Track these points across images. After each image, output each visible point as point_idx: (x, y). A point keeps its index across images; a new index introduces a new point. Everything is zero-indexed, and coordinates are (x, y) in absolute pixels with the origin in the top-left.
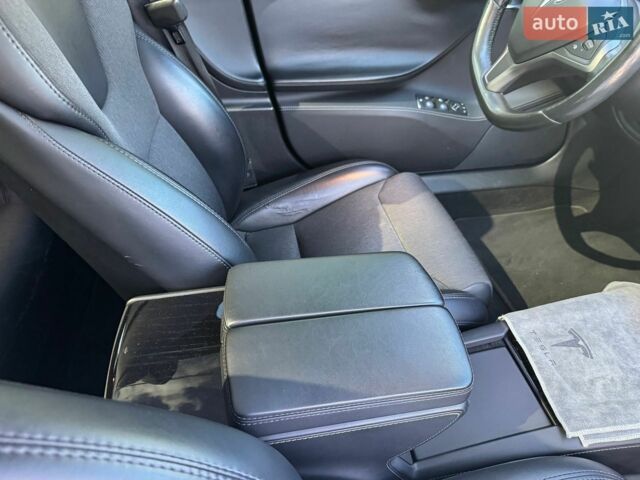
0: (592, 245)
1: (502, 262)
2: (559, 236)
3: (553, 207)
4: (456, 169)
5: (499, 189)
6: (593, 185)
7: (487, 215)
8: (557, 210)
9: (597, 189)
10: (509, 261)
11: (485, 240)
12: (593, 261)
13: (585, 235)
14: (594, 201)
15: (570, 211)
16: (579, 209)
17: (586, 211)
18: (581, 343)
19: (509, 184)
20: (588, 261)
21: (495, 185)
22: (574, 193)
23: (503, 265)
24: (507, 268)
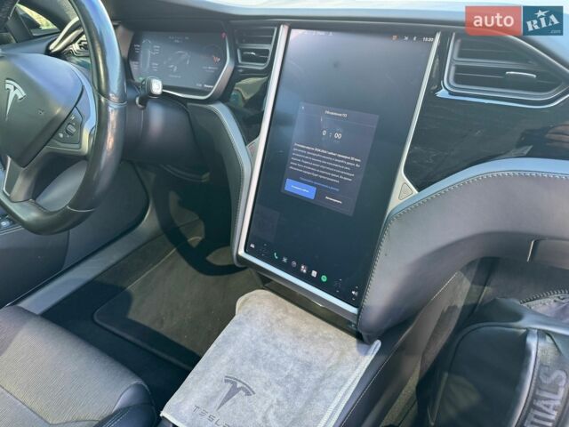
0: (218, 263)
1: (155, 327)
2: (191, 270)
3: (174, 250)
4: (64, 269)
5: (117, 263)
6: (191, 217)
7: (123, 289)
8: (178, 250)
9: (197, 218)
10: (162, 322)
11: (132, 315)
12: (226, 276)
13: (210, 258)
14: (201, 227)
15: (188, 245)
16: (195, 240)
17: (200, 238)
18: (239, 385)
19: (125, 253)
20: (223, 278)
21: (112, 262)
22: (183, 230)
23: (158, 330)
24: (163, 330)
